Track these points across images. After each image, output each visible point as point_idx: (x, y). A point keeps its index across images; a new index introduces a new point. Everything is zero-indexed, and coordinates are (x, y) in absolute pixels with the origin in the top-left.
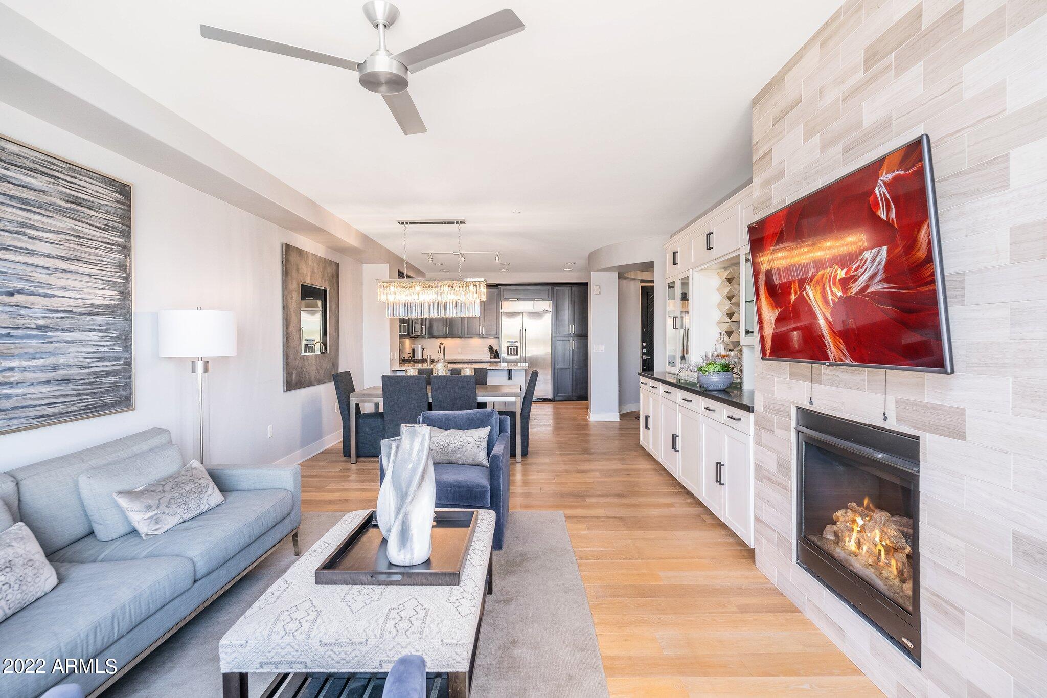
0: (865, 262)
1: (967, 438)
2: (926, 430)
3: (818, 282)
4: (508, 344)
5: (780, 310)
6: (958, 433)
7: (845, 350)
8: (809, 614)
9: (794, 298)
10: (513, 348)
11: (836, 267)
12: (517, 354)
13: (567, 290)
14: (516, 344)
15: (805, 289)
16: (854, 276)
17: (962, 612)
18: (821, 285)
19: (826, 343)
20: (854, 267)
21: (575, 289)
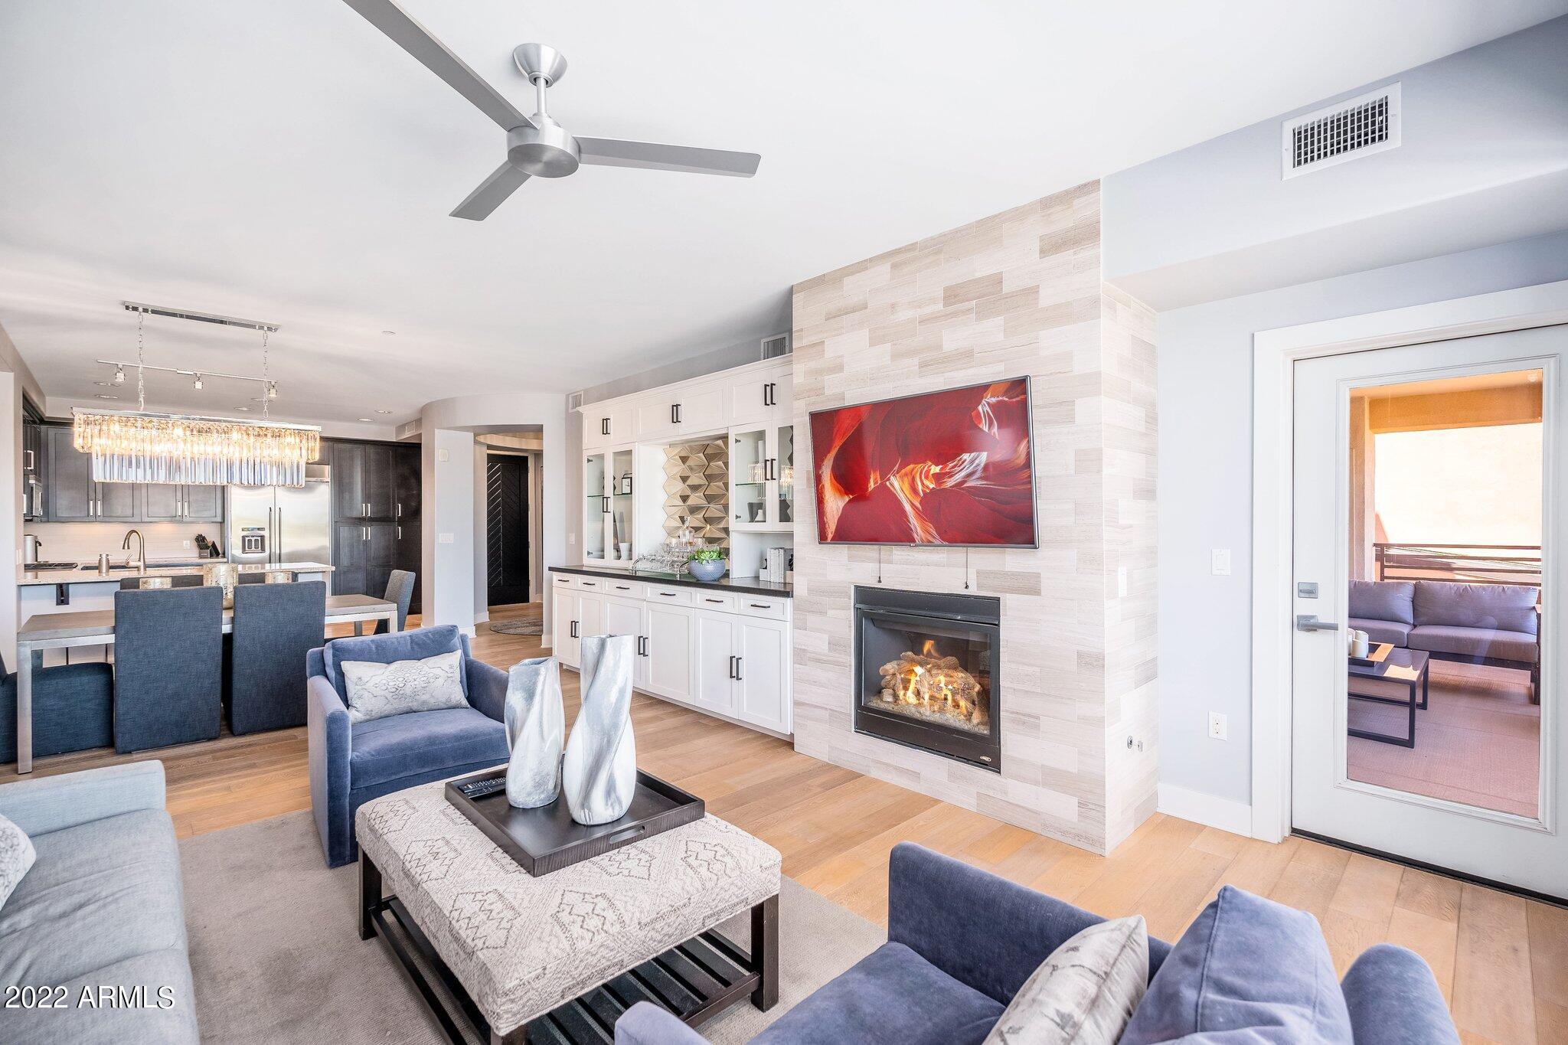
0: (963, 463)
1: (1042, 594)
2: (1006, 592)
3: (906, 475)
4: (245, 533)
5: (851, 497)
6: (1035, 591)
7: (934, 532)
8: (875, 773)
9: (873, 486)
10: (253, 539)
11: (930, 463)
12: (263, 550)
13: (358, 452)
14: (262, 533)
15: (889, 479)
16: (950, 473)
17: (1037, 718)
18: (910, 477)
19: (912, 527)
20: (951, 465)
21: (371, 450)
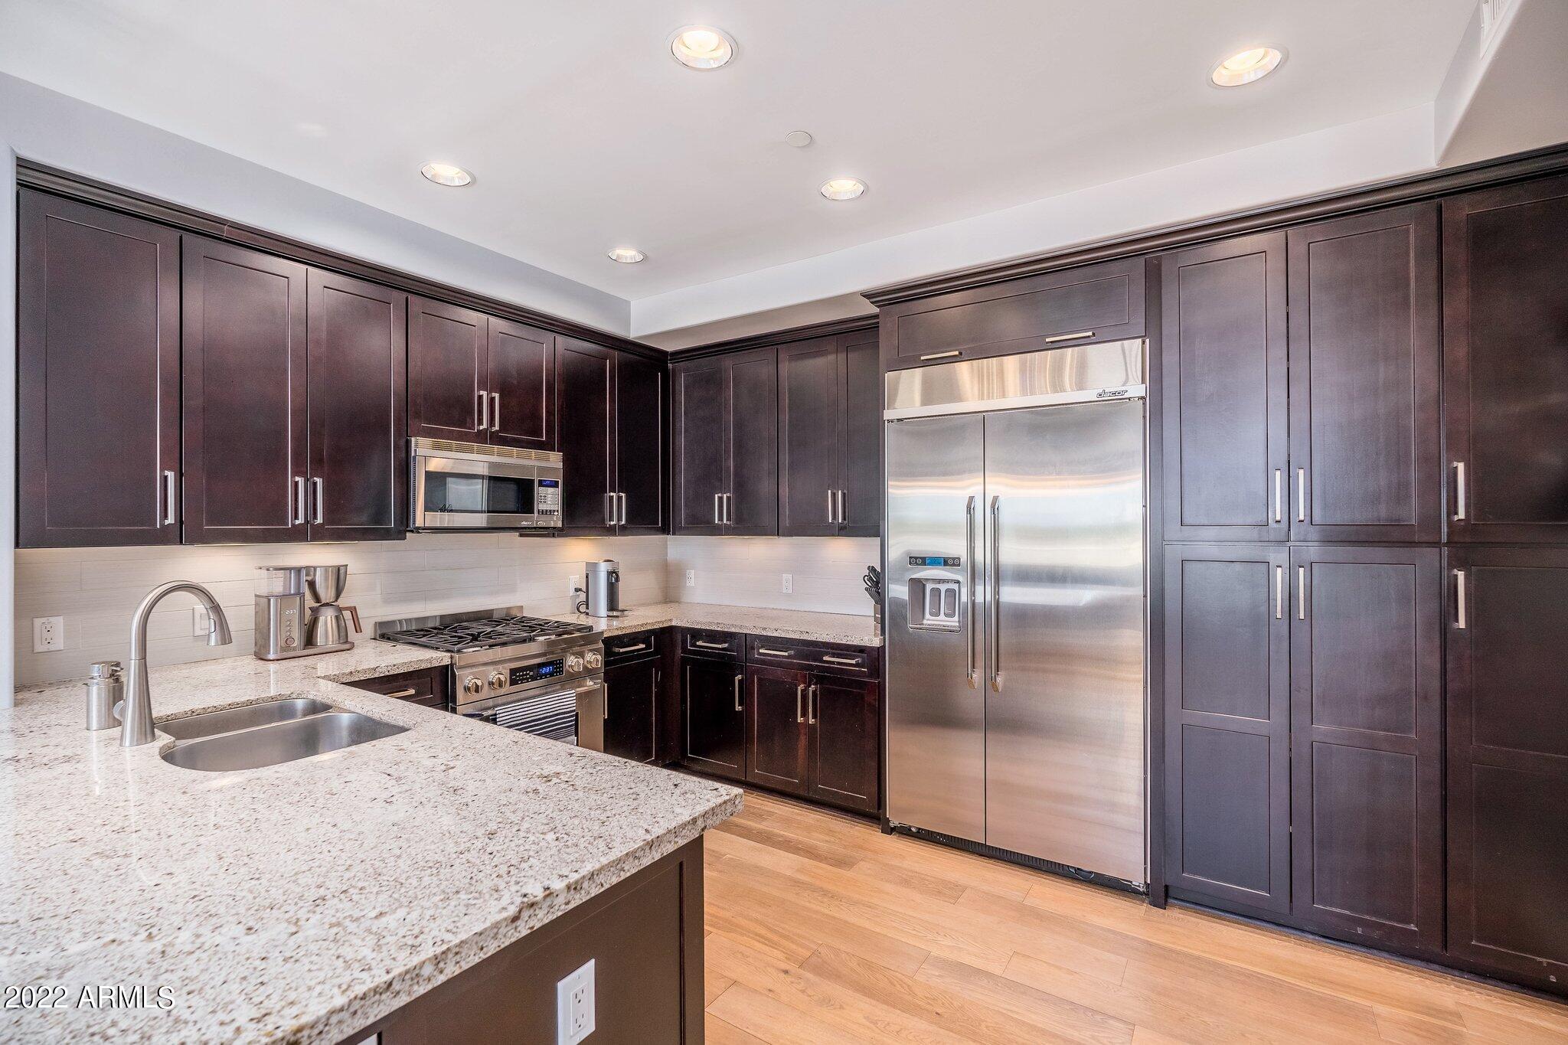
10: (943, 587)
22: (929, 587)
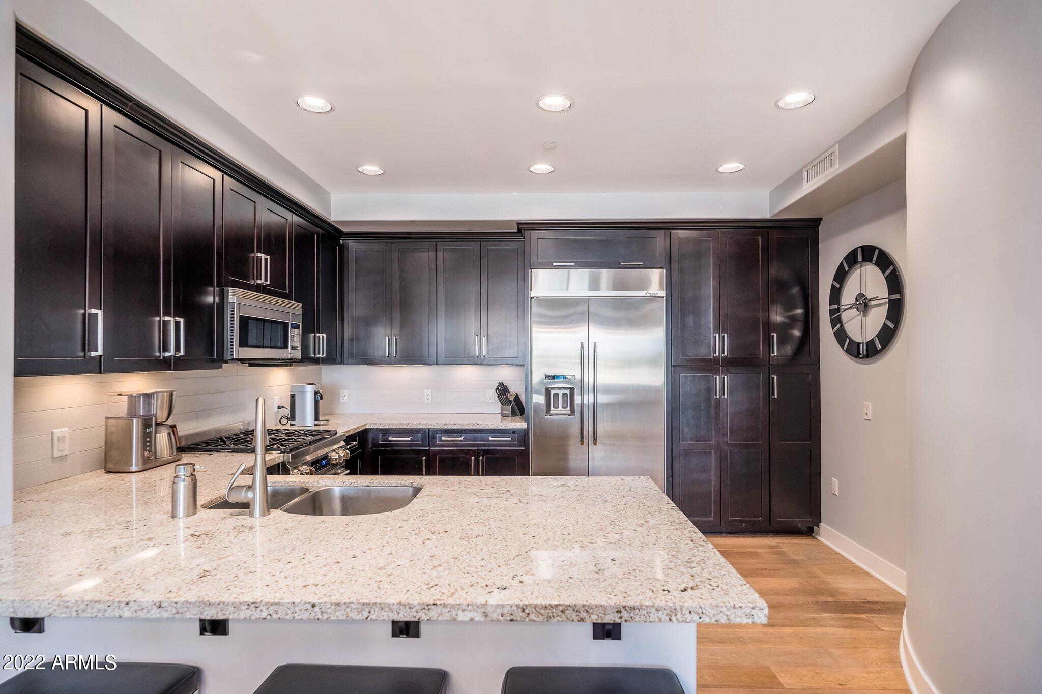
4: (548, 383)
10: (560, 393)
12: (573, 410)
22: (552, 392)
